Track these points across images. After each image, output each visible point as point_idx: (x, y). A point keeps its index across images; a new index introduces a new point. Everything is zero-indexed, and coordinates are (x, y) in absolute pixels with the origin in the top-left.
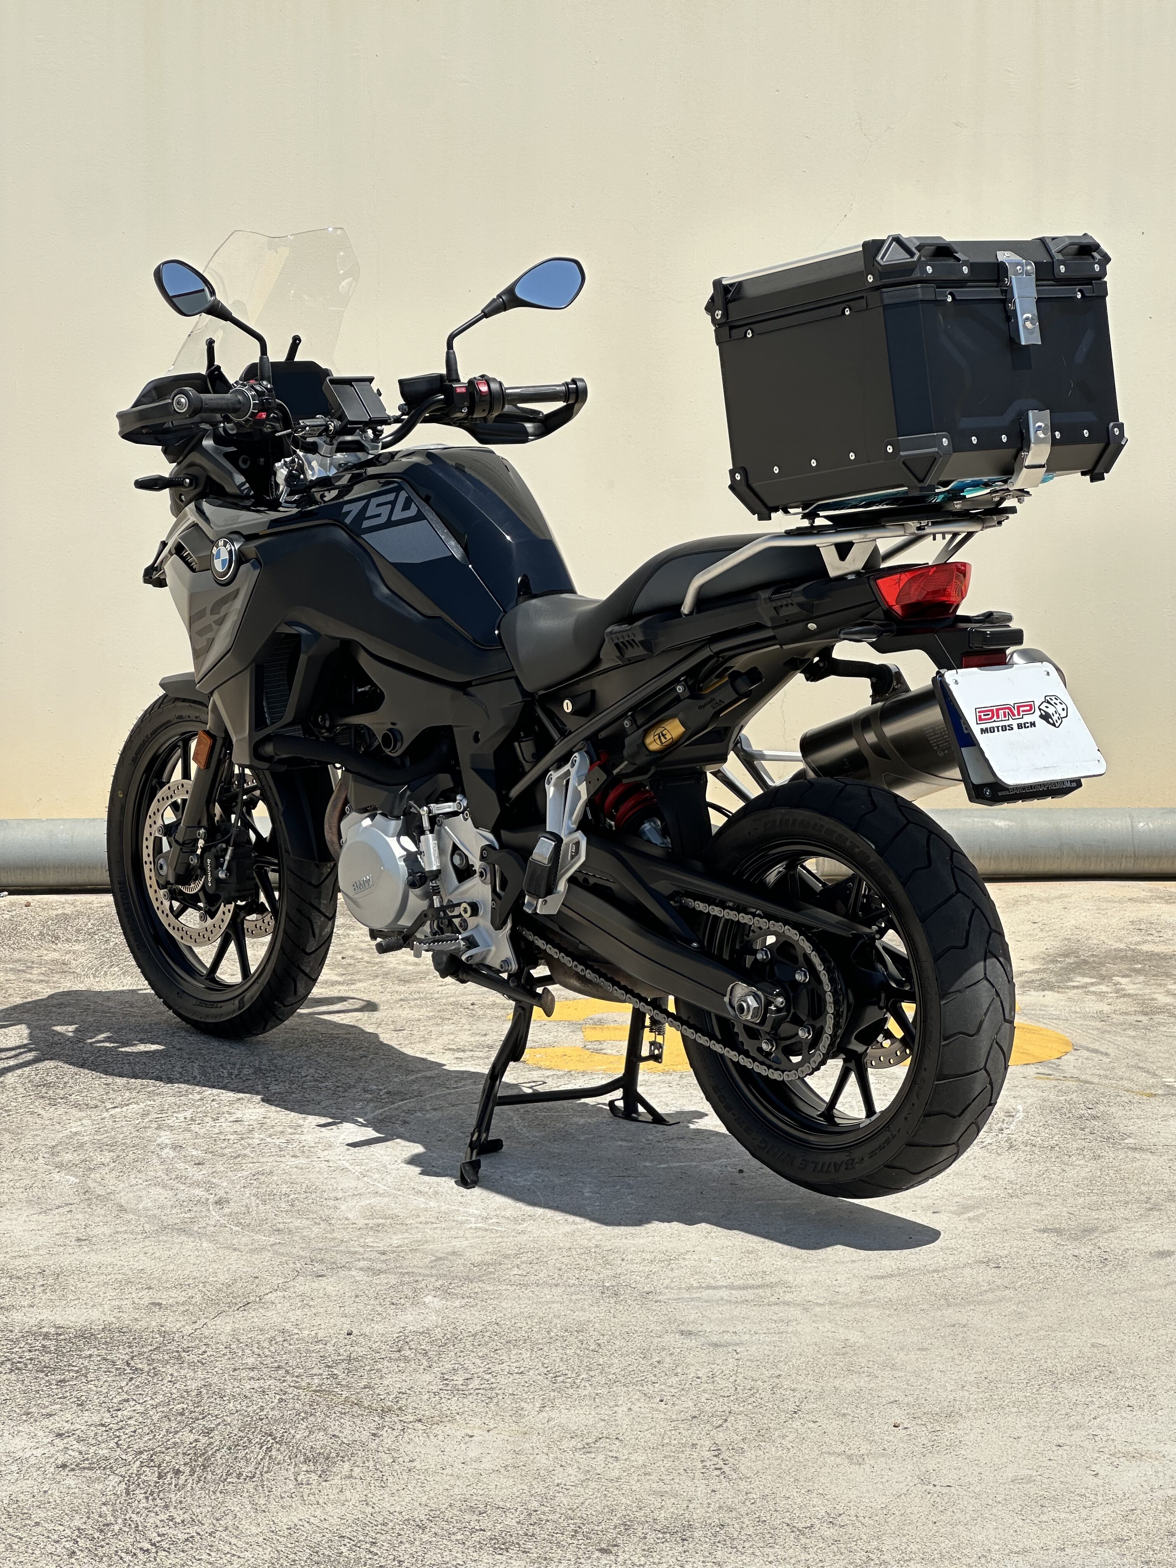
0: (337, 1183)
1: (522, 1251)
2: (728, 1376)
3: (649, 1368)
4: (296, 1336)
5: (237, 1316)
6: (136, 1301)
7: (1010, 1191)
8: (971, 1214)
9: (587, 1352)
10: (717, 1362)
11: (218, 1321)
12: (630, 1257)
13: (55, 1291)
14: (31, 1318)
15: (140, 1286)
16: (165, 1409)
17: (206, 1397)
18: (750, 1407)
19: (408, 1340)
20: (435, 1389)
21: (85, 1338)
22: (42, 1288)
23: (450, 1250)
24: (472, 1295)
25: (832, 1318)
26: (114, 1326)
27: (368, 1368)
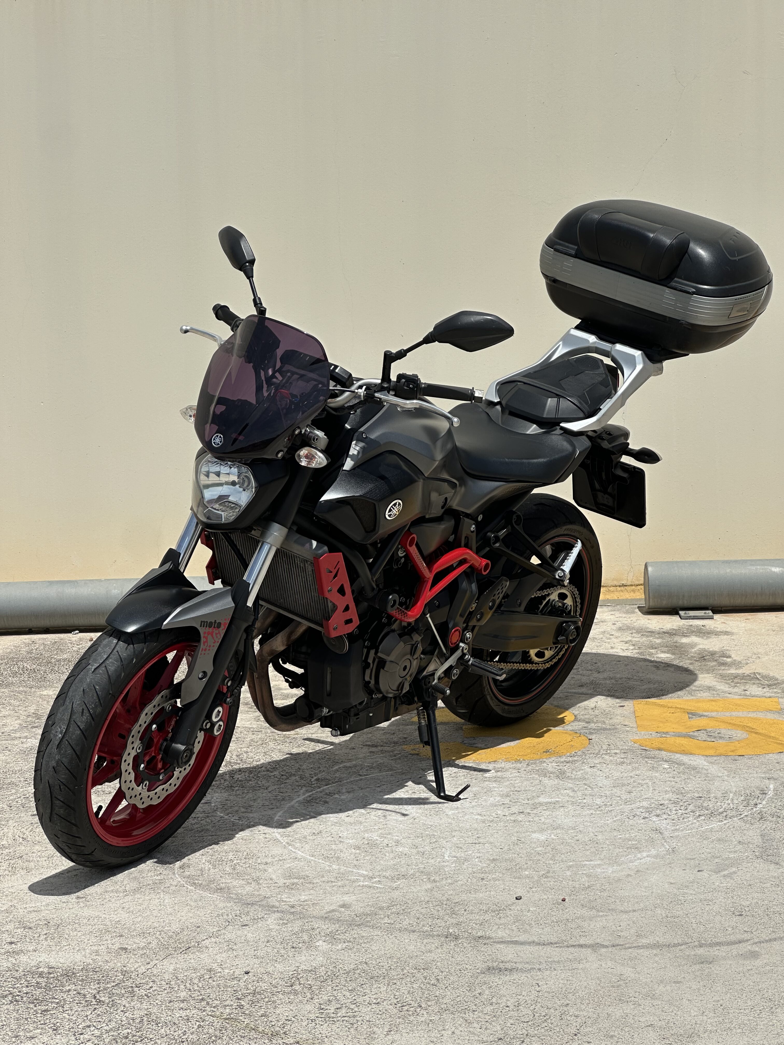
0: (269, 851)
1: (393, 903)
2: (529, 1005)
3: (472, 999)
4: (219, 974)
5: (179, 958)
6: (110, 946)
7: (757, 854)
8: (726, 872)
9: (428, 986)
10: (523, 994)
11: (165, 962)
12: (471, 908)
13: (54, 939)
14: (33, 960)
15: (115, 934)
16: (115, 1033)
17: (146, 1023)
18: (543, 1030)
19: (299, 977)
20: (312, 1016)
21: (68, 976)
22: (45, 936)
23: (341, 903)
24: (352, 939)
25: (612, 957)
26: (90, 966)
27: (267, 1000)
